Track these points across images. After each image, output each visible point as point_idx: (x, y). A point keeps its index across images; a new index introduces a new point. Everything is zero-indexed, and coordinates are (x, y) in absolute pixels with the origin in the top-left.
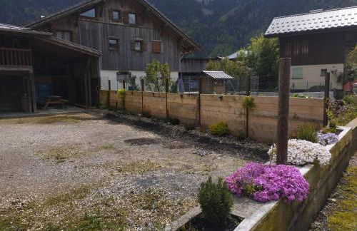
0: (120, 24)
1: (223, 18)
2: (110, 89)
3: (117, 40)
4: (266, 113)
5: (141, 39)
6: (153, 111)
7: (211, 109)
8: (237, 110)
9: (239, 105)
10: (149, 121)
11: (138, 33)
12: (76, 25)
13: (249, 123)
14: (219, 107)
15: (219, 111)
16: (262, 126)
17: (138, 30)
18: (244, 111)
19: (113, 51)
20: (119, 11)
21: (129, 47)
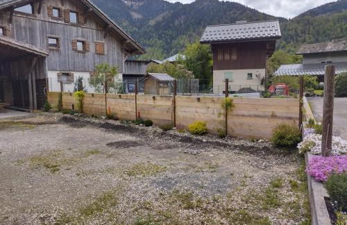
0: (60, 22)
1: (152, 23)
2: (62, 90)
3: (57, 39)
4: (245, 113)
5: (83, 39)
6: (119, 113)
7: (187, 110)
8: (215, 110)
9: (218, 106)
10: (117, 123)
11: (80, 33)
12: (10, 21)
13: (228, 122)
14: (197, 107)
15: (197, 112)
16: (241, 125)
17: (80, 29)
18: (223, 111)
19: (53, 50)
20: (59, 9)
21: (70, 46)
